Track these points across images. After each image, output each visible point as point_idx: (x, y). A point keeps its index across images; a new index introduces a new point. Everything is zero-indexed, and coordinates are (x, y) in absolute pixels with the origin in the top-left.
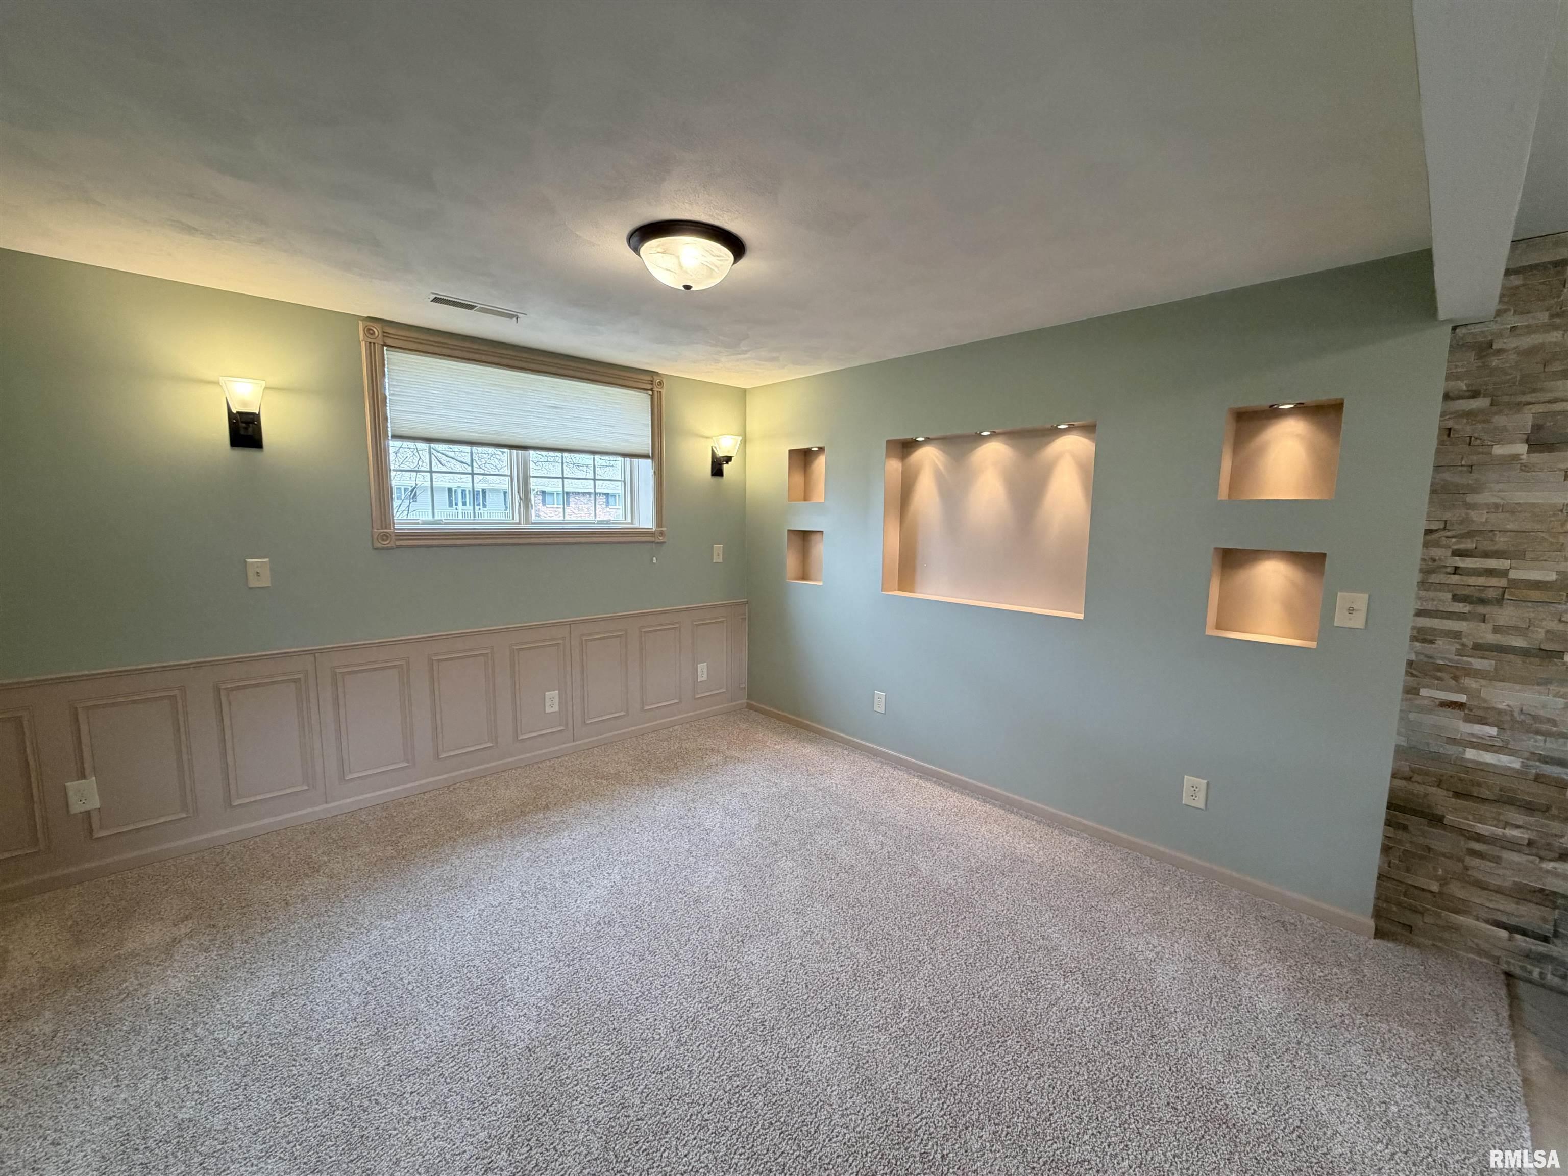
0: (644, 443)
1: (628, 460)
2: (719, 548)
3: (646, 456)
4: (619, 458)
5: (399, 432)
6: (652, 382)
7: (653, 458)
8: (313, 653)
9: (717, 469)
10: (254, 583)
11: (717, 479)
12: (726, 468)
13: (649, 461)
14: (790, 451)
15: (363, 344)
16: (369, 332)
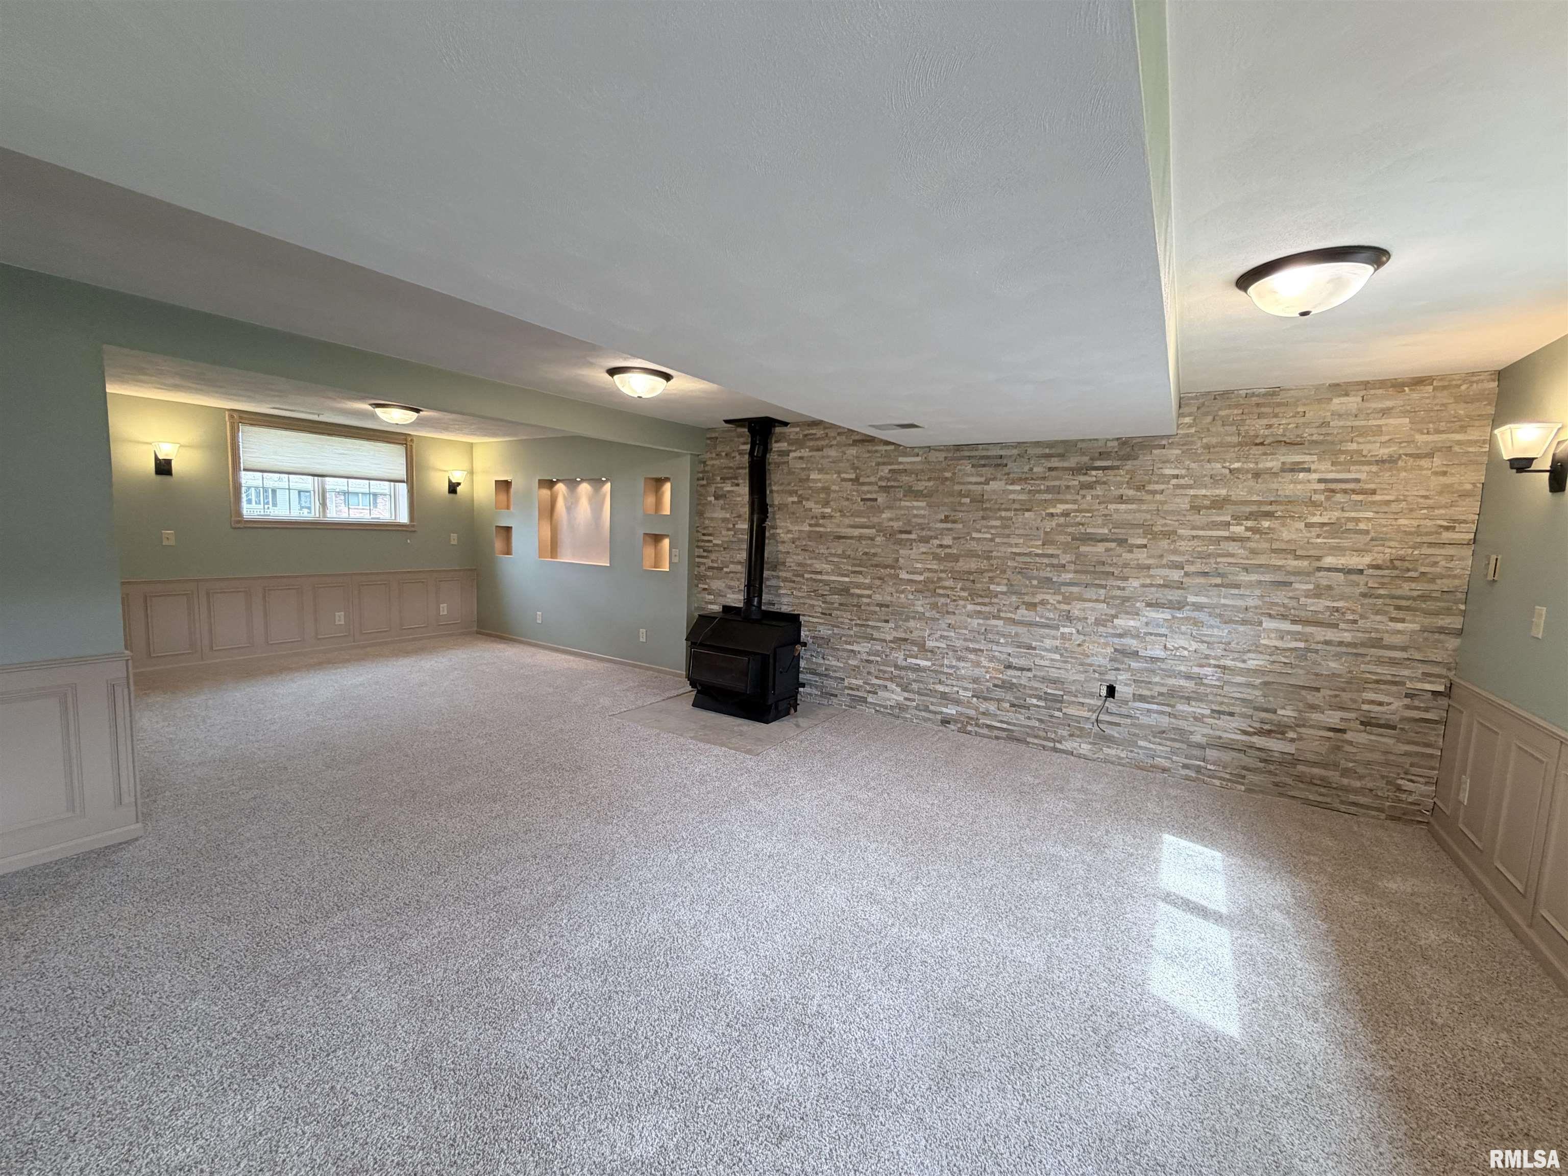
0: (402, 473)
1: (392, 484)
2: (454, 536)
3: (402, 481)
4: (387, 483)
5: (248, 467)
6: (406, 440)
7: (407, 483)
8: (197, 581)
9: (453, 488)
10: (165, 543)
11: (452, 495)
12: (459, 489)
13: (405, 485)
14: (496, 481)
15: (228, 424)
16: (231, 417)
